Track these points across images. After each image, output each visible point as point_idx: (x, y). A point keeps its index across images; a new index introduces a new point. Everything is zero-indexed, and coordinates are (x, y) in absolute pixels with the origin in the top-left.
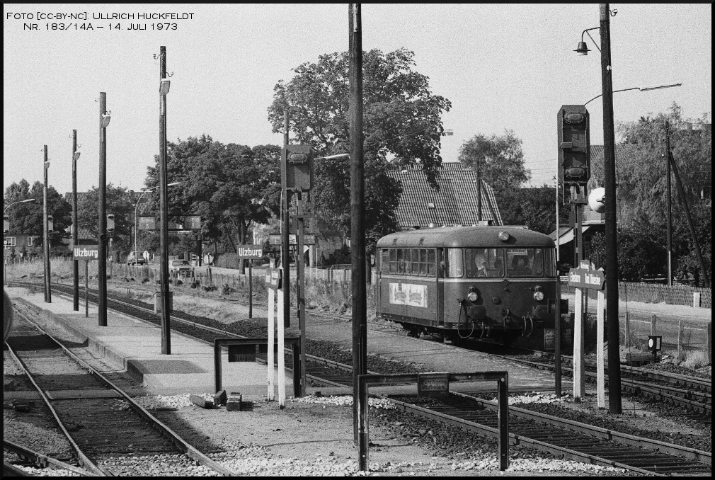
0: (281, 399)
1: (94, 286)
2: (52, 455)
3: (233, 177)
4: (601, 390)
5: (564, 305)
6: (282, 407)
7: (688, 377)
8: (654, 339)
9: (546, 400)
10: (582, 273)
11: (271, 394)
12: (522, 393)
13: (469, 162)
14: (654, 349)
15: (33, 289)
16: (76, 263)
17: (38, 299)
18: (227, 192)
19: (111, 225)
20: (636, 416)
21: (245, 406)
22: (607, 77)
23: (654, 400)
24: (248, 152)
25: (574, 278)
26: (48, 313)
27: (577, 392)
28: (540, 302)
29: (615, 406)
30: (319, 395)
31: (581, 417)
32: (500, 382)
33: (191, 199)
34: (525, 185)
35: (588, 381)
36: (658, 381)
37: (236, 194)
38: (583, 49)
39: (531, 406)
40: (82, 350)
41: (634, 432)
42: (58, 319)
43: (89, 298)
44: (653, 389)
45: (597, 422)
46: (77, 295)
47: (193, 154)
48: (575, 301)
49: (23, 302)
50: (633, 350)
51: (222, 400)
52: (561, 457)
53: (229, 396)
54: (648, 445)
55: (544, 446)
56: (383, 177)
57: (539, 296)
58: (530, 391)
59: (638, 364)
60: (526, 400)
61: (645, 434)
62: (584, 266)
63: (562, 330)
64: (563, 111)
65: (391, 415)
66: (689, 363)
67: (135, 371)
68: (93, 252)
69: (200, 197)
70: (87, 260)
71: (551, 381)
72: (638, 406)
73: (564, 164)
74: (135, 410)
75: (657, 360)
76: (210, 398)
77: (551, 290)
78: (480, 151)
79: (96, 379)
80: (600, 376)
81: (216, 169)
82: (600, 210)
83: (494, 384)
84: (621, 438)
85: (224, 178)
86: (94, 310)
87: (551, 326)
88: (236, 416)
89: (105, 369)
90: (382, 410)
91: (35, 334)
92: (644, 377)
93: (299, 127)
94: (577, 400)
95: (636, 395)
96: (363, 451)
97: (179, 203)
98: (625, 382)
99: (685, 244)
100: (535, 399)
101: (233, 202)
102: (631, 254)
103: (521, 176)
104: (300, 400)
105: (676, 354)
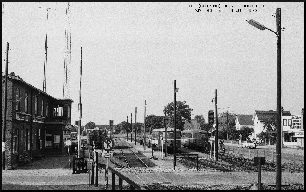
0: (162, 158)
1: (134, 138)
2: (124, 166)
3: (158, 121)
4: (215, 157)
5: (209, 143)
6: (163, 159)
7: (230, 155)
8: (224, 149)
9: (206, 159)
10: (212, 138)
11: (161, 157)
12: (202, 157)
13: (196, 119)
14: (224, 151)
15: (125, 138)
16: (132, 134)
17: (126, 140)
18: (157, 123)
19: (138, 128)
20: (220, 162)
21: (156, 159)
22: (216, 106)
23: (224, 159)
24: (160, 117)
25: (211, 139)
26: (127, 143)
27: (211, 157)
28: (206, 142)
29: (217, 160)
30: (169, 157)
31: (211, 162)
32: (197, 156)
33: (151, 125)
34: (204, 123)
35: (213, 155)
36: (224, 156)
37: (158, 124)
38: (213, 101)
39: (203, 160)
40: (131, 149)
41: (220, 164)
42: (128, 143)
43: (133, 140)
44: (223, 157)
45: (214, 163)
46: (132, 140)
47: (151, 117)
48: (211, 142)
49: (123, 141)
50: (220, 151)
51: (153, 158)
52: (207, 169)
53: (154, 157)
54: (222, 167)
55: (205, 167)
56: (181, 121)
57: (206, 141)
58: (203, 157)
59: (221, 153)
60: (203, 159)
61: (221, 165)
62: (212, 137)
63: (209, 147)
64: (209, 111)
65: (180, 161)
66: (230, 153)
67: (140, 153)
68: (134, 133)
69: (153, 124)
70: (133, 134)
71: (207, 156)
72: (221, 160)
73: (209, 120)
74: (139, 159)
75: (225, 152)
76: (151, 157)
77: (208, 140)
78: (198, 117)
79: (133, 154)
80: (215, 155)
81: (155, 120)
82: (215, 128)
83: (196, 156)
84: (218, 166)
85: (156, 121)
86: (134, 142)
87: (207, 146)
88: (155, 160)
89: (135, 152)
90: (179, 160)
91: (124, 146)
92: (222, 155)
93: (168, 113)
94: (211, 159)
95: (221, 158)
96: (174, 167)
97: (149, 125)
98: (219, 156)
99: (230, 133)
100: (204, 159)
101: (158, 125)
102: (221, 135)
103: (204, 122)
104: (166, 158)
105: (228, 151)
